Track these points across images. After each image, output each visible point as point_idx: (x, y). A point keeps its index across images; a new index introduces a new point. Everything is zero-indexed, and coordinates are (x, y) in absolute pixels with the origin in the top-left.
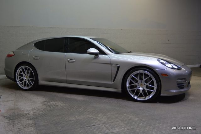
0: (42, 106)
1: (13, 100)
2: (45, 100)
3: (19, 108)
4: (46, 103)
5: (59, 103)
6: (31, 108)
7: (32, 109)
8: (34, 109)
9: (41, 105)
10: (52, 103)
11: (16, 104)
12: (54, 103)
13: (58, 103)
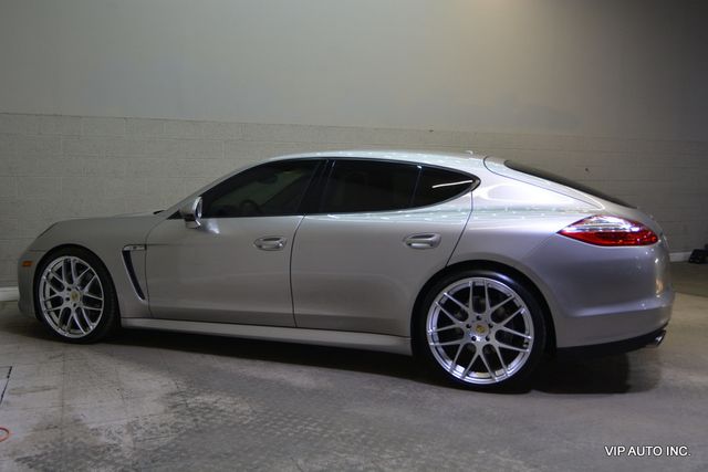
0: (166, 412)
1: (55, 388)
2: (173, 387)
3: (79, 420)
4: (178, 399)
5: (228, 400)
6: (125, 422)
7: (129, 424)
8: (135, 423)
9: (161, 408)
10: (199, 398)
11: (67, 403)
12: (208, 399)
13: (224, 402)
